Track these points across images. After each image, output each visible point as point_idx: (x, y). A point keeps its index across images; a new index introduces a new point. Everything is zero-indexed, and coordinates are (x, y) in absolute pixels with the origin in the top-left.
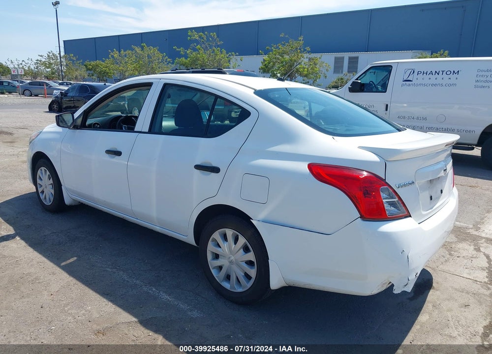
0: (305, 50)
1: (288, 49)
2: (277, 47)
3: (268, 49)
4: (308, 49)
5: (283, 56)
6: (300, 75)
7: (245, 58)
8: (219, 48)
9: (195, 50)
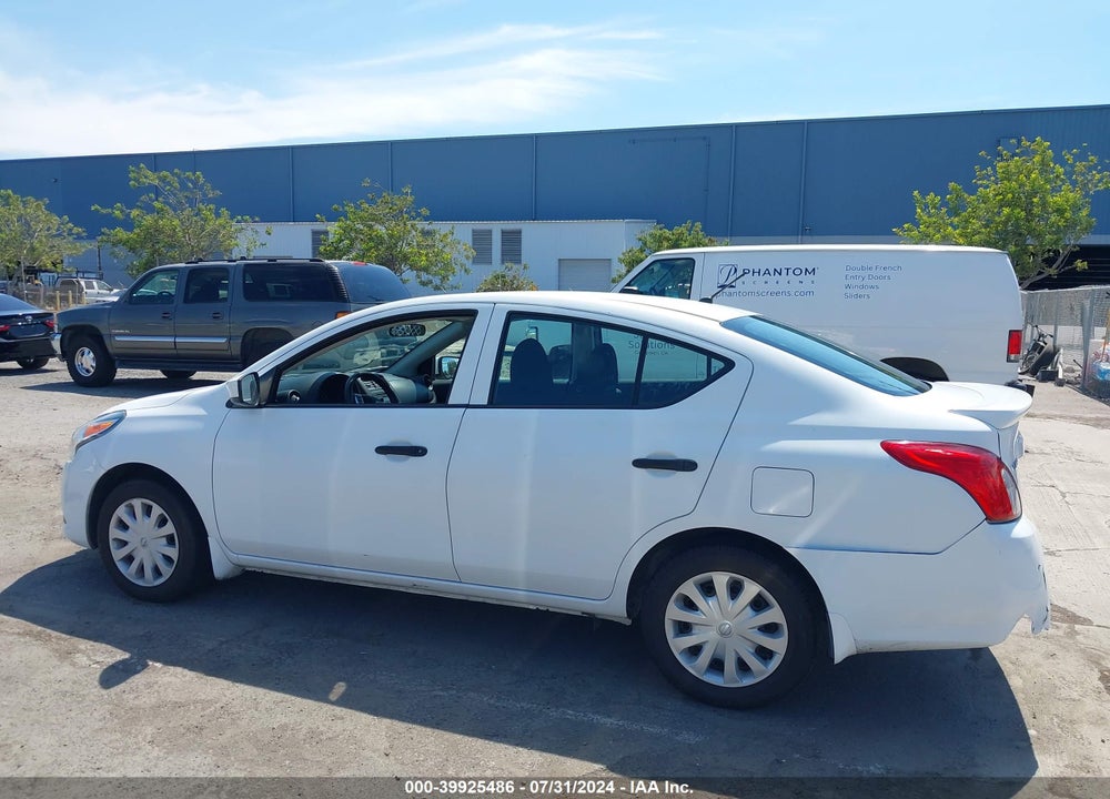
0: (419, 215)
1: (381, 210)
2: (358, 207)
3: (335, 209)
4: (425, 211)
5: (370, 227)
6: (412, 267)
7: (276, 227)
8: (212, 206)
9: (149, 209)
